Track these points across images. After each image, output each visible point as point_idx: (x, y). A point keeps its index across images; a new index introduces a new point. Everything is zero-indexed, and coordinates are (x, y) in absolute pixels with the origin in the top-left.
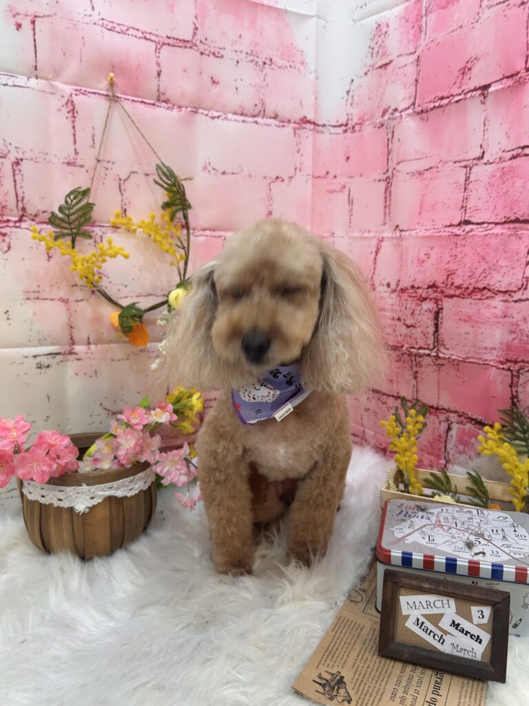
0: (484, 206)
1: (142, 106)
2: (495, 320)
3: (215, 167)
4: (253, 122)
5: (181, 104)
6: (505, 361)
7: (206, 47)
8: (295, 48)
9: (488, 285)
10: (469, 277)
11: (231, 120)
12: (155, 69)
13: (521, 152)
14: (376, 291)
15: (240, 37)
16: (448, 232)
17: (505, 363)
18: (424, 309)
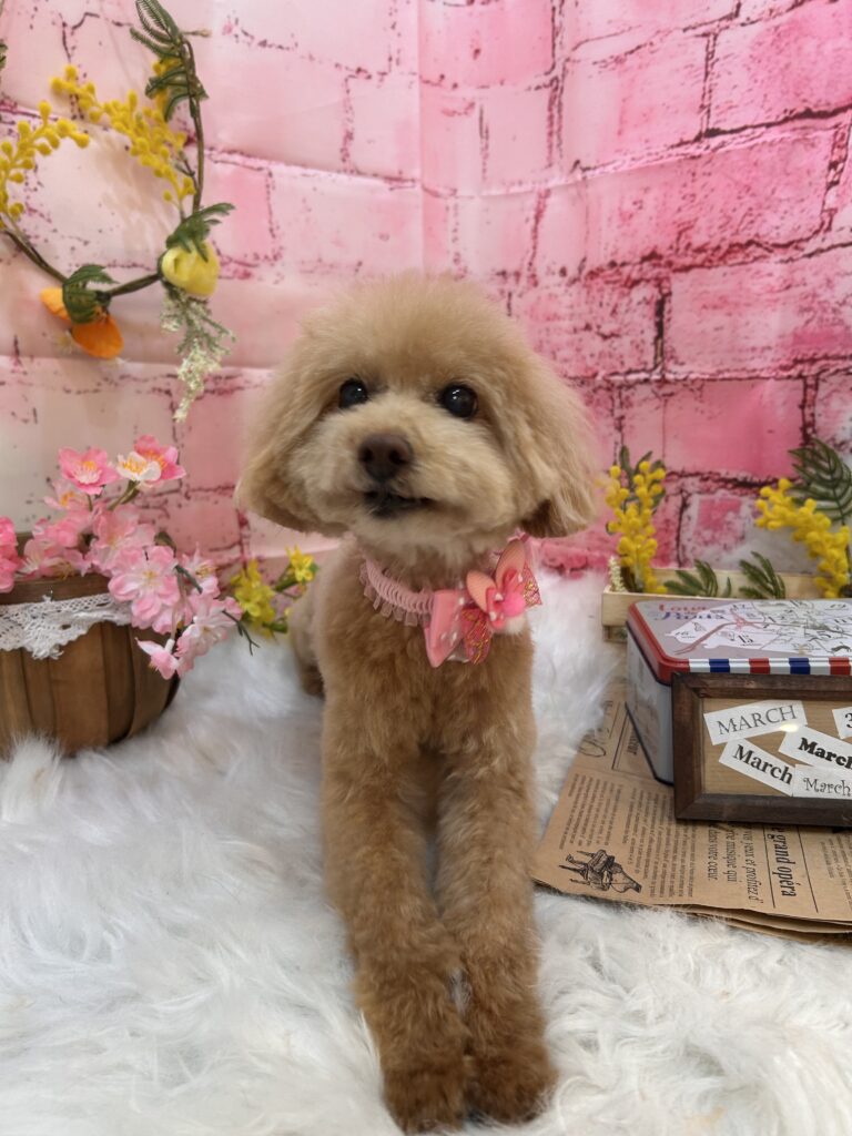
0: (744, 98)
2: (768, 296)
3: (250, 32)
6: (790, 363)
9: (757, 235)
10: (721, 227)
14: (540, 285)
16: (677, 155)
17: (792, 367)
18: (636, 300)
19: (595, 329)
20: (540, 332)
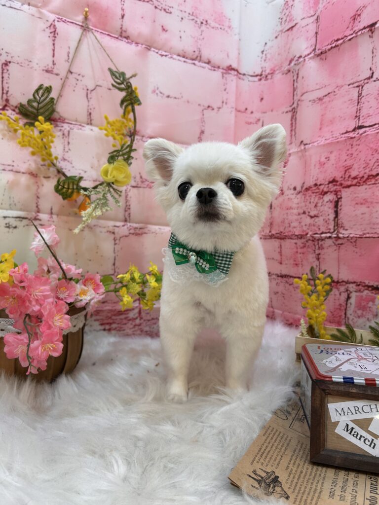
0: (375, 112)
1: (108, 38)
3: (162, 91)
4: (192, 64)
5: (138, 41)
7: (159, 4)
8: (225, 16)
10: (364, 168)
11: (176, 60)
12: (120, 13)
14: (284, 195)
15: (185, 1)
16: (345, 137)
18: (326, 201)
19: (307, 213)
20: (284, 215)
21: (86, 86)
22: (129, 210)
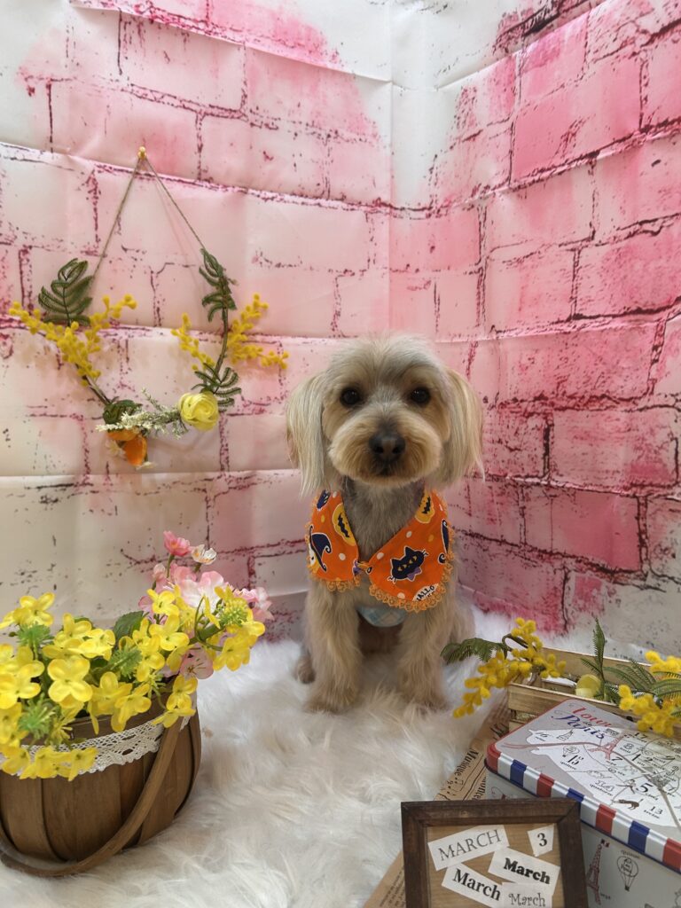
0: (598, 295)
1: (179, 186)
2: (613, 436)
3: (270, 260)
4: (315, 205)
5: (227, 183)
6: (629, 485)
8: (366, 119)
9: (608, 391)
10: (584, 383)
11: (288, 202)
12: (195, 143)
13: (640, 228)
15: (299, 106)
16: (556, 330)
17: (629, 489)
18: (530, 427)
19: (505, 443)
21: (150, 267)
22: (226, 452)
